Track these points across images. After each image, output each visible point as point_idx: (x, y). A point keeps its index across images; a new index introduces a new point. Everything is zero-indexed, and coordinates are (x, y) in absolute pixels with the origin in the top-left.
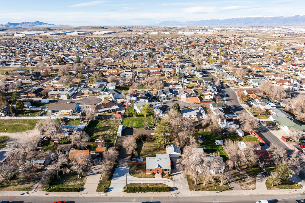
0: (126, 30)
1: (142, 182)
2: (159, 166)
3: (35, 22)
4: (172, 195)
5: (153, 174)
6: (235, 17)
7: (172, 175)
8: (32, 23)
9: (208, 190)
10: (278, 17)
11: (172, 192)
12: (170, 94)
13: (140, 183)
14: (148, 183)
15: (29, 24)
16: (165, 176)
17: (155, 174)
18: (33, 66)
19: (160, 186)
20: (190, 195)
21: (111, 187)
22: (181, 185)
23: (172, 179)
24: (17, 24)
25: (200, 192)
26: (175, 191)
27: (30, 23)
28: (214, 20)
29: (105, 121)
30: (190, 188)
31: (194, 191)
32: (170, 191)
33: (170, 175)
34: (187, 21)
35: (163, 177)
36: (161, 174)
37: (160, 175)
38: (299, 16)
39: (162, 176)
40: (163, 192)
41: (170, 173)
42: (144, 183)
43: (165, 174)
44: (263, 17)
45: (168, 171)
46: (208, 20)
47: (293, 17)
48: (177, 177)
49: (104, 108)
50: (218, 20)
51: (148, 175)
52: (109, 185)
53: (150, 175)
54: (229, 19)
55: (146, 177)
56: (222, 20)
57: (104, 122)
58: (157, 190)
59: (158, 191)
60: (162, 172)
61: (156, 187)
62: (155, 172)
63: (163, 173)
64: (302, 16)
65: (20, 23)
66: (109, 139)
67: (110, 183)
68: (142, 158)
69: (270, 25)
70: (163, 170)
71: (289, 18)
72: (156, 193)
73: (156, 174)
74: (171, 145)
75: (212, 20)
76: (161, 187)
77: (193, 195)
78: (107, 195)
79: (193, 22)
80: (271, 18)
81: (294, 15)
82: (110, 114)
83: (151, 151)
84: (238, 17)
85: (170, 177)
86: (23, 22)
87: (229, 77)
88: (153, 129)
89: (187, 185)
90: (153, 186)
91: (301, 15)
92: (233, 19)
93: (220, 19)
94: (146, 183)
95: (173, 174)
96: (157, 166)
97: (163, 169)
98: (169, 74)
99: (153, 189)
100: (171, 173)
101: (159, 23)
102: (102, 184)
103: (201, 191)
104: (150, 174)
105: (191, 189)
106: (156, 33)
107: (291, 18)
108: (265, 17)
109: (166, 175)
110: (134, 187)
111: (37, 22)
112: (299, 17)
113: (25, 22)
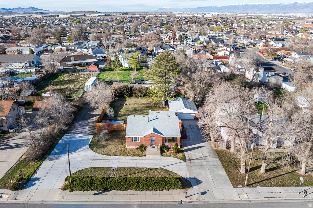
0: (121, 14)
1: (115, 166)
2: (155, 130)
3: (30, 8)
4: (188, 200)
5: (143, 148)
6: (232, 5)
7: (183, 151)
8: (26, 9)
9: (277, 185)
10: (276, 4)
11: (190, 191)
12: (171, 50)
13: (110, 168)
14: (128, 167)
15: (23, 10)
16: (167, 153)
17: (146, 147)
18: (8, 34)
19: (158, 175)
20: (236, 198)
21: (36, 176)
22: (208, 172)
23: (184, 159)
24: (10, 9)
25: (259, 189)
26: (196, 187)
27: (24, 8)
28: (212, 7)
29: (72, 75)
30: (230, 179)
31: (243, 186)
32: (182, 188)
33: (179, 151)
34: (185, 8)
35: (164, 154)
36: (159, 147)
37: (157, 150)
38: (298, 3)
39: (162, 151)
40: (165, 191)
41: (179, 147)
42: (118, 168)
43: (168, 149)
44: (262, 4)
45: (176, 141)
46: (205, 7)
47: (292, 4)
48: (196, 155)
49: (75, 60)
50: (216, 7)
51: (130, 150)
52: (35, 172)
53: (134, 150)
54: (227, 6)
55: (125, 153)
56: (220, 7)
57: (70, 75)
58: (149, 186)
59: (151, 188)
60: (161, 145)
61: (147, 178)
62: (145, 144)
63: (164, 145)
64: (301, 4)
65: (14, 9)
66: (69, 94)
67: (38, 168)
68: (122, 120)
69: (268, 12)
70: (165, 140)
71: (287, 5)
72: (148, 192)
73: (149, 148)
74: (178, 99)
75: (209, 7)
76: (160, 176)
77: (244, 197)
78: (18, 198)
79: (191, 9)
80: (270, 5)
81: (293, 3)
82: (82, 68)
83: (139, 110)
84: (236, 4)
85: (181, 155)
86: (17, 8)
87: (243, 39)
88: (145, 82)
89: (223, 172)
90: (140, 175)
91: (300, 2)
92: (231, 6)
93: (217, 6)
94: (123, 168)
95: (185, 148)
96: (151, 131)
97: (163, 138)
98: (168, 37)
99: (138, 183)
100: (181, 147)
101: (156, 9)
102: (19, 168)
103: (261, 186)
104: (134, 147)
105: (236, 181)
106: (153, 16)
107: (290, 5)
108: (264, 4)
109: (171, 149)
110: (91, 177)
111: (31, 7)
112: (298, 5)
113: (19, 8)
